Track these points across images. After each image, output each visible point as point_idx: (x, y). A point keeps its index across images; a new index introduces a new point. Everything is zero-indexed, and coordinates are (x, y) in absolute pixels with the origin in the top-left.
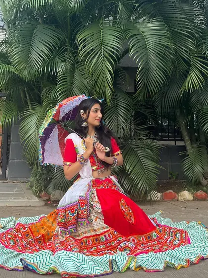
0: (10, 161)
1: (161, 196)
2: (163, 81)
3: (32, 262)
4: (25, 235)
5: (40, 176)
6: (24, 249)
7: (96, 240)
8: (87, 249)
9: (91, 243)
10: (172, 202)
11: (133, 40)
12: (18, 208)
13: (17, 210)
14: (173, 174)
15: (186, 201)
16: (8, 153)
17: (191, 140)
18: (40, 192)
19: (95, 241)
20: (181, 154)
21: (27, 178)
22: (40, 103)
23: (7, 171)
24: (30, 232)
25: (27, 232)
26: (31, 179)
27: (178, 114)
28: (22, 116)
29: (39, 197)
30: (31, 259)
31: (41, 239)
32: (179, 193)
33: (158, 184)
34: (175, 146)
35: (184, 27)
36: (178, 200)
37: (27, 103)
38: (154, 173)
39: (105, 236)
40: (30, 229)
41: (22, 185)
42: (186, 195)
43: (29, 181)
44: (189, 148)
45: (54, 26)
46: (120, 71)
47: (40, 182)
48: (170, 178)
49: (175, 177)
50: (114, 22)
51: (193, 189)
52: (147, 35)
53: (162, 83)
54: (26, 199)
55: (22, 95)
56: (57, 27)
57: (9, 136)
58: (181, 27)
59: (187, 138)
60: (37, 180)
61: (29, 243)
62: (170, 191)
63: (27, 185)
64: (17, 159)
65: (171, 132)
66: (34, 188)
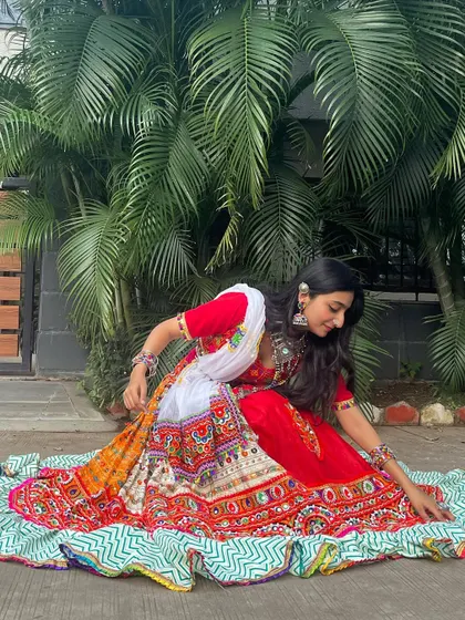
0: (40, 333)
1: (381, 415)
2: (387, 153)
3: (86, 550)
4: (69, 491)
5: (107, 367)
6: (66, 522)
7: (248, 502)
8: (230, 520)
9: (237, 509)
10: (406, 428)
11: (324, 53)
12: (58, 436)
13: (55, 440)
14: (410, 367)
15: (437, 426)
16: (35, 316)
17: (454, 290)
18: (108, 401)
19: (245, 505)
20: (428, 320)
21: (77, 370)
22: (105, 200)
23: (34, 356)
24: (78, 483)
25: (73, 483)
26: (88, 373)
27: (426, 228)
28: (63, 230)
29: (106, 412)
30: (83, 544)
31: (104, 499)
32: (421, 408)
33: (373, 388)
34: (416, 303)
35: (446, 24)
36: (419, 424)
37: (77, 201)
38: (366, 364)
39: (268, 492)
40: (79, 479)
41: (67, 386)
42: (439, 412)
43: (81, 378)
44: (448, 307)
45: (137, 21)
46: (292, 126)
47: (108, 379)
48: (402, 376)
49: (413, 373)
50: (278, 10)
51: (453, 399)
52: (356, 43)
53: (384, 160)
54: (77, 417)
55: (64, 183)
56: (143, 22)
57: (36, 277)
58: (439, 23)
59: (444, 284)
60: (100, 375)
61: (78, 510)
62: (402, 403)
63: (79, 386)
64: (55, 329)
65: (406, 274)
66: (94, 393)
